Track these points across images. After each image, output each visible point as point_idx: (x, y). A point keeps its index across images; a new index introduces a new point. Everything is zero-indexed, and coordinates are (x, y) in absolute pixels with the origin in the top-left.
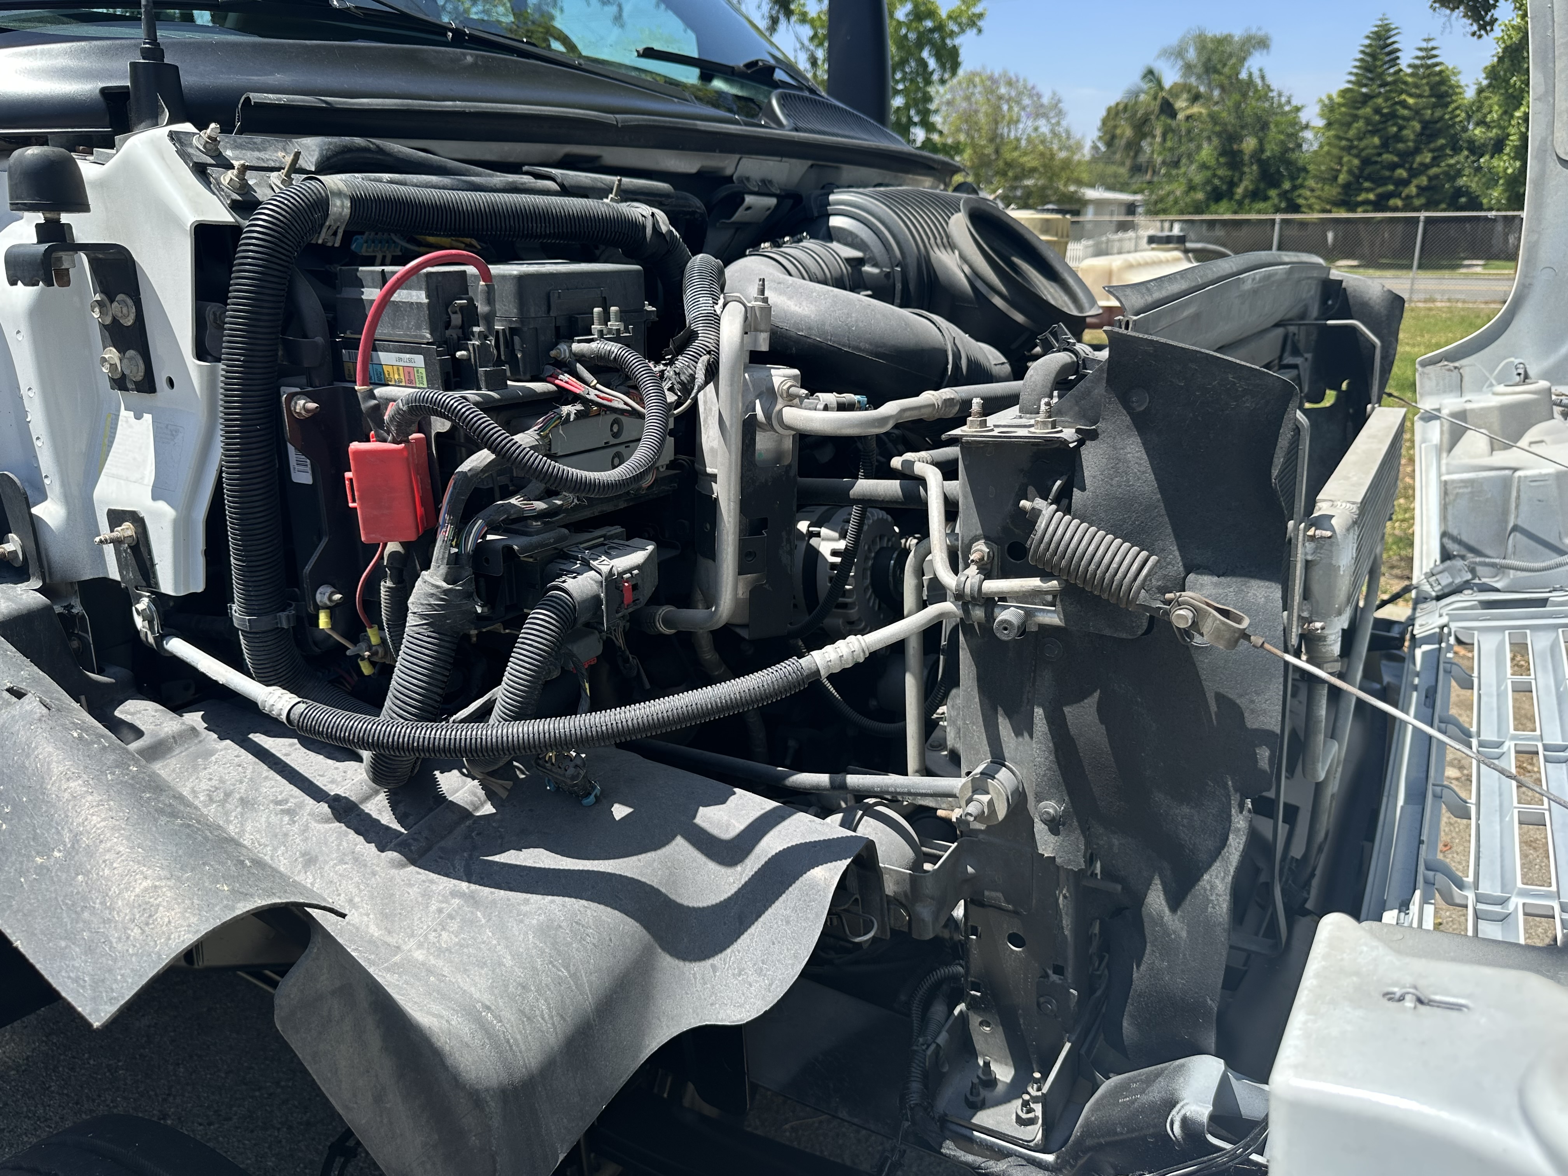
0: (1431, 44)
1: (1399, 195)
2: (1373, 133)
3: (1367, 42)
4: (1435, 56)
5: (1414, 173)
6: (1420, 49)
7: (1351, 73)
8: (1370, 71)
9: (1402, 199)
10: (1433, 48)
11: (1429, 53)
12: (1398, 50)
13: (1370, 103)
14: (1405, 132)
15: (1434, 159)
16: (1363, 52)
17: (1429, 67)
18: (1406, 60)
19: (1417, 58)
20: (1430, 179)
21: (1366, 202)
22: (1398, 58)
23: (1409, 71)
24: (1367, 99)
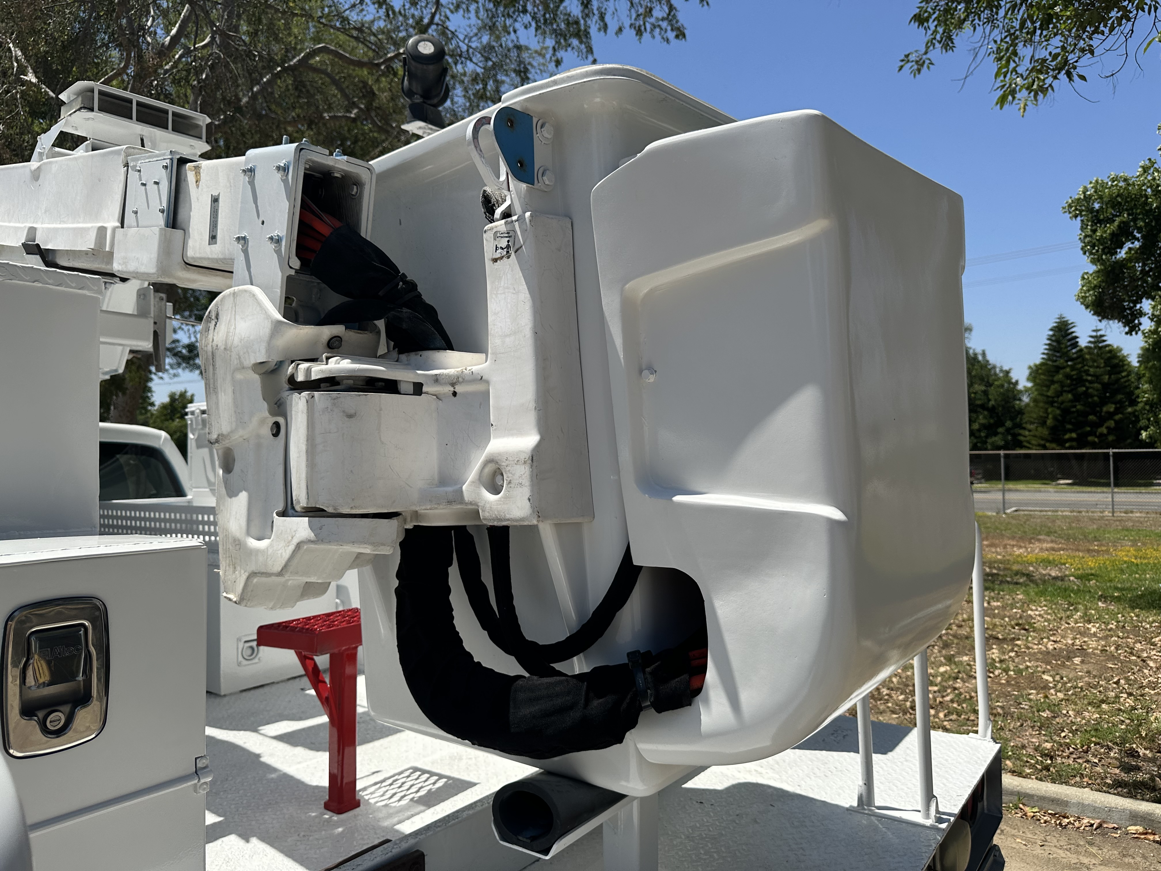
1: (1094, 435)
2: (1067, 392)
3: (1051, 333)
5: (1103, 419)
6: (1092, 336)
7: (1044, 354)
9: (1097, 438)
10: (1102, 336)
11: (1098, 339)
13: (1061, 371)
15: (1116, 409)
16: (1048, 339)
17: (1100, 348)
18: (1083, 344)
19: (1090, 342)
22: (1077, 342)
23: (1086, 350)
24: (1058, 369)
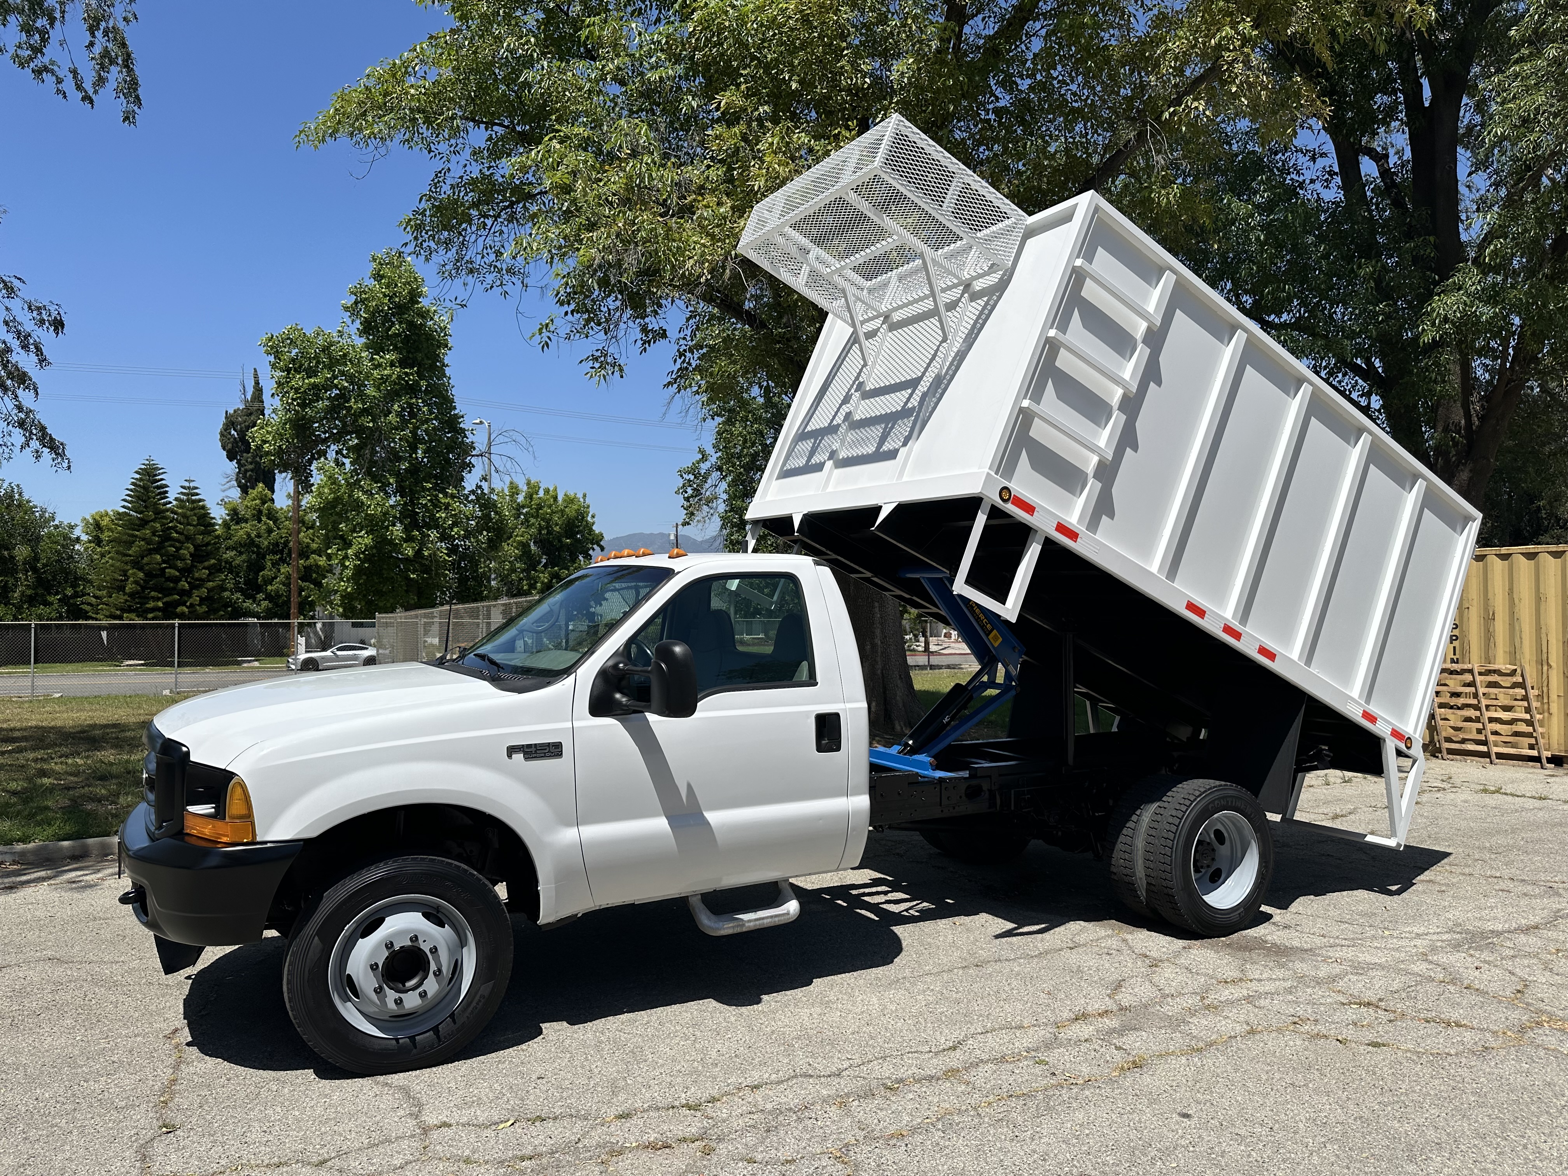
0: (192, 485)
1: (184, 604)
2: (157, 551)
3: (138, 476)
4: (197, 494)
5: (193, 587)
6: (182, 487)
7: (124, 500)
8: (144, 501)
9: (187, 607)
10: (196, 488)
11: (190, 492)
12: (167, 486)
13: (147, 527)
14: (182, 551)
15: (209, 575)
16: (133, 484)
17: (194, 501)
18: (173, 494)
19: (182, 493)
20: (209, 590)
21: (158, 609)
22: (166, 492)
23: (174, 503)
24: (143, 523)
